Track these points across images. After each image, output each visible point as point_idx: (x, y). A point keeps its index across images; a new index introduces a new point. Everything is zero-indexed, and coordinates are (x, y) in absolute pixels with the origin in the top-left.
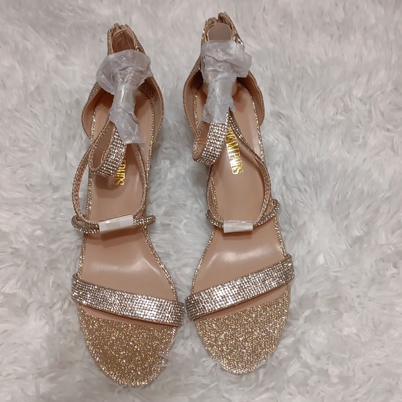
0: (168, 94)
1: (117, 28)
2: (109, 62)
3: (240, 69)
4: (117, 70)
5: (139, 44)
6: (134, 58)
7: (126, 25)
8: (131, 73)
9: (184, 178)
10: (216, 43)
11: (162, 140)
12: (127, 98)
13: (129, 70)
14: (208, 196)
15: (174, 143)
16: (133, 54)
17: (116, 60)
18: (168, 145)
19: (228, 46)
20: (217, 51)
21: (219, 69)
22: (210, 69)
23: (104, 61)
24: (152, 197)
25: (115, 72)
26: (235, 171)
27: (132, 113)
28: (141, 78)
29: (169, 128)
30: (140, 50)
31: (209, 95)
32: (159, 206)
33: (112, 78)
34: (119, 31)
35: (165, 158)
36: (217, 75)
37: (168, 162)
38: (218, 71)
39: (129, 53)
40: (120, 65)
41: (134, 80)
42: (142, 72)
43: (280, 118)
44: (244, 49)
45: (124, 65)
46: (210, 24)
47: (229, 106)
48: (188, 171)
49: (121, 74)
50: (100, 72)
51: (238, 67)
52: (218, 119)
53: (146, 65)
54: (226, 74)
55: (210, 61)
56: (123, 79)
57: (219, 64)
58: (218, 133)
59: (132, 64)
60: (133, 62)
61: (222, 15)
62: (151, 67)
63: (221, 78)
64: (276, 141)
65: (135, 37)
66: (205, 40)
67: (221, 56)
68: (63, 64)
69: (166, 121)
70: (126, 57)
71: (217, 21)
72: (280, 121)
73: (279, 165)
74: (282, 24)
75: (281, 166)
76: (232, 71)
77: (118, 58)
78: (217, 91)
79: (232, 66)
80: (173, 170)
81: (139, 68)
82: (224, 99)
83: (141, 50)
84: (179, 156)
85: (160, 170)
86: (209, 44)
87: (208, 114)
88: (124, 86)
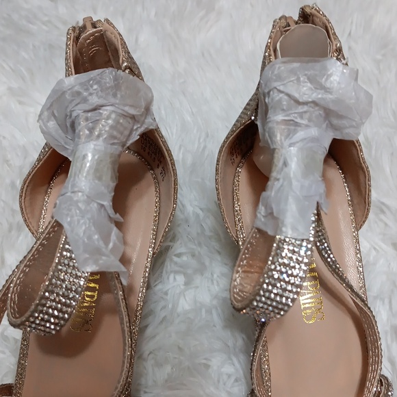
0: (189, 160)
1: (89, 26)
2: (64, 93)
3: (344, 122)
4: (78, 111)
5: (130, 58)
6: (117, 87)
7: (107, 20)
8: (108, 118)
9: (209, 312)
10: (296, 65)
11: (173, 239)
12: (96, 170)
13: (105, 112)
14: (255, 368)
15: (194, 247)
16: (116, 79)
17: (77, 88)
18: (182, 250)
19: (324, 71)
20: (298, 79)
21: (299, 120)
22: (280, 117)
23: (54, 91)
24: (148, 347)
25: (74, 114)
26: (309, 318)
27: (107, 203)
28: (132, 131)
29: (187, 221)
30: (132, 72)
31: (274, 174)
32: (159, 365)
33: (71, 127)
34: (91, 30)
35: (176, 272)
36: (295, 132)
37: (181, 279)
38: (297, 124)
39: (107, 74)
40: (85, 100)
41: (115, 133)
42: (133, 117)
43: (383, 212)
44: (356, 79)
45: (94, 100)
46: (282, 27)
47: (317, 199)
48: (216, 297)
49: (87, 119)
50: (46, 113)
51: (340, 117)
52: (294, 229)
53: (143, 104)
54: (314, 132)
55: (280, 101)
56: (91, 130)
57: (301, 109)
58: (291, 259)
59: (112, 100)
60: (115, 95)
61: (308, 10)
62: (154, 108)
63: (302, 140)
64: (374, 253)
65: (124, 44)
66: (272, 58)
67: (305, 91)
68: (20, 103)
69: (183, 206)
70: (98, 83)
71: (297, 23)
72: (382, 217)
73: (383, 300)
74: (379, 57)
75: (387, 301)
76: (324, 126)
77: (81, 84)
78: (294, 166)
79: (329, 114)
80: (190, 294)
81: (127, 108)
82: (307, 183)
83: (134, 70)
84: (201, 269)
85: (166, 293)
86: (280, 66)
87: (270, 215)
88: (91, 145)
